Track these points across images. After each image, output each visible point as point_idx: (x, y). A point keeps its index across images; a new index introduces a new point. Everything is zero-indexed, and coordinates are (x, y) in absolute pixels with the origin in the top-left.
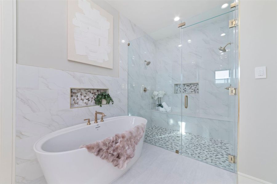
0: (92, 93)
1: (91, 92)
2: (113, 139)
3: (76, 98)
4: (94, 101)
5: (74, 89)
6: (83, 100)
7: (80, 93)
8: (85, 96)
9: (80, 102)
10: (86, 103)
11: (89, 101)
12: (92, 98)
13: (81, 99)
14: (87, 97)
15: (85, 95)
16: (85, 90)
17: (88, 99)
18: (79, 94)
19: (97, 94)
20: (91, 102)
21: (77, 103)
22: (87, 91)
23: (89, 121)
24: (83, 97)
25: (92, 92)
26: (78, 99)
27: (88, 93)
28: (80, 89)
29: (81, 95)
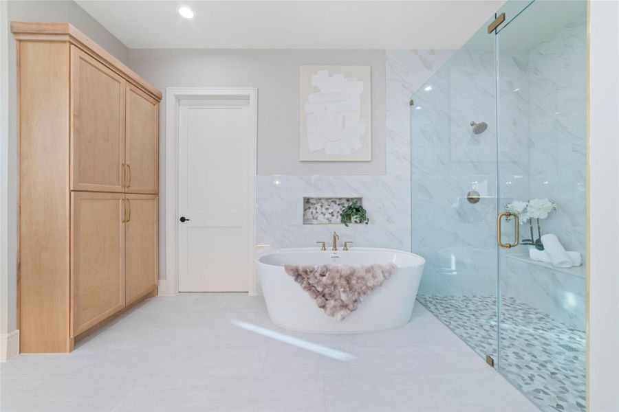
0: (339, 205)
1: (336, 203)
2: (318, 268)
3: (314, 212)
4: (340, 217)
5: (312, 198)
6: (324, 215)
7: (320, 204)
8: (327, 209)
9: (321, 217)
10: (328, 219)
11: (333, 216)
12: (338, 212)
13: (322, 213)
14: (330, 211)
15: (327, 207)
16: (327, 199)
17: (332, 214)
18: (318, 206)
19: (346, 205)
20: (337, 218)
21: (316, 219)
22: (330, 201)
23: (324, 246)
24: (324, 210)
25: (338, 202)
26: (317, 212)
27: (332, 204)
28: (320, 199)
29: (322, 206)
